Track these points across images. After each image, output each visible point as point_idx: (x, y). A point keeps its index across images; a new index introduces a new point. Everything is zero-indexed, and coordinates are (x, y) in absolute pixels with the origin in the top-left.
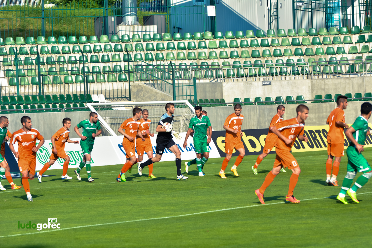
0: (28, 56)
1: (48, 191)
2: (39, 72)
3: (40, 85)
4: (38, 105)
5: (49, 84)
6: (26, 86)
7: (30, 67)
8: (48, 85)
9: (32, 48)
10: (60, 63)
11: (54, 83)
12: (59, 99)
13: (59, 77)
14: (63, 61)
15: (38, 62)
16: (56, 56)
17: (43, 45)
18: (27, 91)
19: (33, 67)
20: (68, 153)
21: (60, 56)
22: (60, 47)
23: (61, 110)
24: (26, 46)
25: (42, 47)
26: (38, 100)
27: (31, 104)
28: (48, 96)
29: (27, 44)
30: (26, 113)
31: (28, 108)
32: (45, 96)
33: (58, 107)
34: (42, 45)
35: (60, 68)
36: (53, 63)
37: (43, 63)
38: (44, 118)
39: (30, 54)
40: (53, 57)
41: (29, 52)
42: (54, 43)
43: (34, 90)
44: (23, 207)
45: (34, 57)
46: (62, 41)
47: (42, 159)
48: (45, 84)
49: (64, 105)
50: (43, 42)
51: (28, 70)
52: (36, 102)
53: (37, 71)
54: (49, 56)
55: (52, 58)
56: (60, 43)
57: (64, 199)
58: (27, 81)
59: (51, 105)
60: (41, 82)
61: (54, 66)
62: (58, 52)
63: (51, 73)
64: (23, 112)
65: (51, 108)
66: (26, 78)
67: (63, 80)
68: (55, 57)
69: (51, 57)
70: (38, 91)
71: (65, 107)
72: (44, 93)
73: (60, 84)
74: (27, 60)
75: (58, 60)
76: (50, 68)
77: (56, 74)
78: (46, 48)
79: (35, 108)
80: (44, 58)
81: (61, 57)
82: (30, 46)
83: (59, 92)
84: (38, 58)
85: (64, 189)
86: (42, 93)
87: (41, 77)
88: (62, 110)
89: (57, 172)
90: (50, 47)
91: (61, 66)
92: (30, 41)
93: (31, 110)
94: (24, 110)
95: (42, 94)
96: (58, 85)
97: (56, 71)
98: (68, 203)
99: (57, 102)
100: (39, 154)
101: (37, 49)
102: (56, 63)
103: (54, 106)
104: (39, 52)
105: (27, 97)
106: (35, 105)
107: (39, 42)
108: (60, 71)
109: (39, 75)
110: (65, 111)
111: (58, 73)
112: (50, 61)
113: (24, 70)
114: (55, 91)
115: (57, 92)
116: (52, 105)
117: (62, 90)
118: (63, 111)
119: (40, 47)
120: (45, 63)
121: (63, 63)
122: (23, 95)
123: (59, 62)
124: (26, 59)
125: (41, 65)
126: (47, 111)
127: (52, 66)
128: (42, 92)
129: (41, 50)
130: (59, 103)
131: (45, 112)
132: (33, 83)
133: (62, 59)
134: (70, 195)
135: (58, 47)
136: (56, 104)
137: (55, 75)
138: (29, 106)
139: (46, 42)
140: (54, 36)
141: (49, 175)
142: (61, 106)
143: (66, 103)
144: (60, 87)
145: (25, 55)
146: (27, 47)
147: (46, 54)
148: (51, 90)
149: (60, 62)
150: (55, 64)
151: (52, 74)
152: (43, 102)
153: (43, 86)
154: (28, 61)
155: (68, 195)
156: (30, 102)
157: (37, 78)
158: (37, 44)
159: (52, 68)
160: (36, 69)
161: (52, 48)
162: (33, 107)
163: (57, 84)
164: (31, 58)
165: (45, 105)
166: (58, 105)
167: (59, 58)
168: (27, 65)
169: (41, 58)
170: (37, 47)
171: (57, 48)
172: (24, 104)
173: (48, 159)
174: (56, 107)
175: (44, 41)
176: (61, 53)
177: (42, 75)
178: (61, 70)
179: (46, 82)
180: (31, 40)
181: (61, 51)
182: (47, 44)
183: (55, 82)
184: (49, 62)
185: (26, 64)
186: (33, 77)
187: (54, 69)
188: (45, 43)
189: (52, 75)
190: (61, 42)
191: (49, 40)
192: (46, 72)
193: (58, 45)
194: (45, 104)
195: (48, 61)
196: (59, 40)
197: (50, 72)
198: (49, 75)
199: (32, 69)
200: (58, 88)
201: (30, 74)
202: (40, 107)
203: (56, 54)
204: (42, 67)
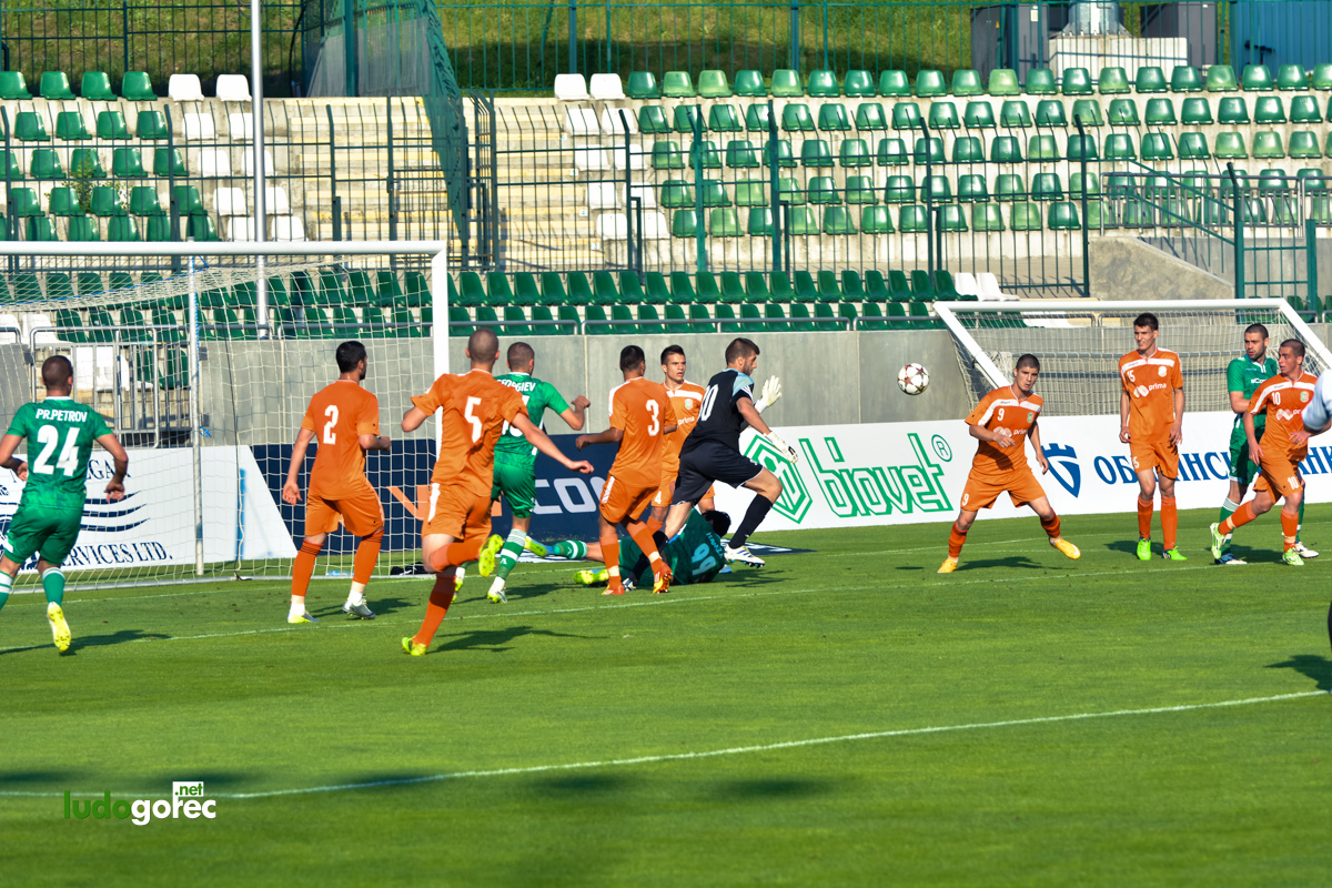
0: (739, 137)
1: (781, 606)
2: (775, 193)
3: (779, 237)
4: (767, 307)
5: (807, 235)
6: (729, 239)
7: (744, 173)
8: (805, 237)
9: (753, 108)
10: (846, 162)
11: (829, 229)
12: (840, 285)
13: (844, 209)
14: (859, 157)
15: (773, 158)
16: (837, 136)
17: (793, 101)
18: (732, 256)
19: (755, 175)
20: (865, 475)
21: (848, 137)
22: (851, 106)
23: (845, 322)
24: (734, 101)
25: (788, 108)
26: (768, 287)
27: (744, 303)
28: (803, 277)
29: (736, 94)
30: (723, 331)
31: (731, 314)
32: (792, 276)
33: (836, 315)
34: (789, 99)
35: (849, 181)
36: (827, 161)
37: (790, 163)
38: (784, 350)
39: (747, 128)
40: (825, 143)
41: (742, 123)
42: (829, 93)
43: (754, 254)
44: (686, 659)
45: (759, 140)
46: (856, 86)
48: (794, 235)
49: (858, 307)
50: (793, 90)
51: (736, 183)
52: (762, 296)
53: (768, 187)
54: (811, 136)
55: (822, 144)
56: (849, 93)
57: (831, 633)
58: (733, 221)
59: (810, 308)
60: (782, 226)
61: (827, 172)
62: (843, 126)
63: (815, 196)
64: (715, 331)
65: (812, 316)
66: (730, 212)
67: (856, 222)
68: (832, 143)
69: (818, 141)
70: (770, 258)
71: (860, 315)
72: (792, 265)
73: (846, 233)
74: (735, 150)
75: (841, 151)
76: (812, 180)
77: (834, 200)
78: (802, 109)
79: (757, 315)
80: (794, 144)
81: (853, 143)
82: (746, 102)
83: (842, 262)
84: (774, 144)
85: (837, 599)
86: (783, 266)
87: (782, 208)
88: (848, 326)
89: (822, 537)
90: (815, 105)
91: (851, 173)
92: (748, 86)
93: (741, 322)
94: (716, 323)
95: (783, 269)
96: (842, 236)
97: (834, 190)
98: (841, 649)
99: (834, 295)
101: (771, 115)
102: (836, 161)
103: (823, 311)
104: (779, 122)
105: (730, 279)
106: (757, 305)
107: (778, 90)
108: (846, 191)
109: (776, 203)
110: (859, 328)
111: (842, 195)
112: (815, 154)
113: (723, 184)
114: (828, 257)
115: (835, 262)
116: (817, 307)
117: (854, 257)
118: (852, 329)
119: (779, 105)
120: (799, 162)
121: (859, 162)
122: (718, 269)
123: (845, 158)
124: (734, 148)
125: (785, 167)
126: (797, 326)
127: (819, 173)
128: (783, 260)
129: (784, 117)
130: (841, 302)
131: (792, 329)
132: (753, 231)
133: (856, 150)
134: (856, 620)
135: (842, 107)
136: (830, 304)
137: (832, 203)
138: (736, 308)
139: (803, 89)
140: (831, 69)
141: (795, 547)
142: (847, 312)
143: (864, 301)
144: (845, 246)
145: (728, 133)
146: (738, 106)
147: (802, 130)
148: (814, 257)
149: (848, 160)
150: (833, 165)
151: (820, 200)
152: (786, 296)
153: (787, 240)
154: (739, 154)
155: (848, 620)
156: (738, 296)
157: (769, 213)
158: (771, 97)
159: (820, 179)
160: (763, 182)
161: (824, 109)
162: (748, 311)
163: (834, 234)
164: (749, 143)
165: (792, 307)
166: (835, 307)
167: (845, 143)
168: (735, 167)
169: (784, 145)
170: (770, 104)
171: (839, 109)
172: (719, 303)
173: (793, 491)
174: (830, 313)
175: (797, 86)
176: (854, 130)
177: (785, 204)
178: (853, 186)
179: (799, 227)
180: (752, 83)
181: (851, 122)
182: (807, 97)
183: (831, 228)
184: (812, 157)
185: (733, 164)
186: (755, 210)
187: (828, 181)
188: (797, 91)
189: (820, 204)
190: (855, 89)
191: (813, 82)
192: (798, 191)
193: (842, 100)
194: (793, 302)
195: (809, 155)
196: (848, 83)
197: (814, 193)
198: (809, 204)
199: (749, 182)
200: (841, 247)
201: (743, 199)
203: (836, 133)
204: (784, 174)
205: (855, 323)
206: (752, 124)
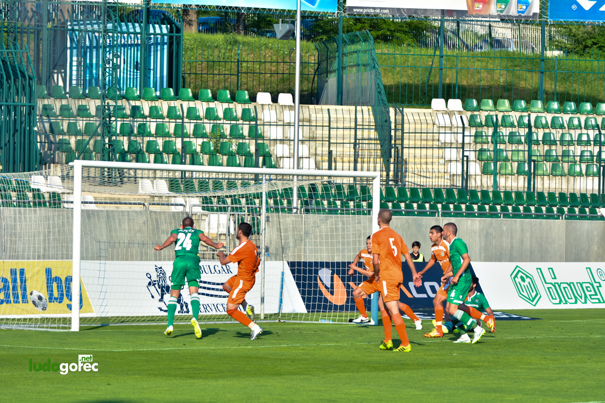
0: (514, 130)
1: (526, 343)
2: (530, 156)
3: (531, 176)
4: (524, 208)
5: (544, 175)
6: (508, 176)
7: (516, 147)
8: (542, 176)
9: (521, 117)
10: (562, 143)
11: (553, 173)
12: (557, 199)
13: (561, 165)
14: (569, 141)
15: (529, 140)
16: (559, 131)
17: (540, 115)
18: (509, 184)
19: (521, 147)
20: (566, 285)
21: (564, 132)
22: (566, 118)
23: (559, 216)
24: (512, 113)
25: (537, 118)
26: (525, 199)
27: (514, 205)
28: (541, 195)
29: (514, 110)
30: (503, 218)
31: (507, 210)
32: (536, 194)
33: (555, 213)
34: (538, 113)
35: (564, 152)
36: (554, 143)
37: (537, 142)
38: (531, 228)
39: (518, 126)
40: (553, 134)
41: (516, 124)
42: (556, 112)
43: (519, 183)
44: (482, 366)
45: (523, 132)
46: (569, 109)
47: (523, 291)
48: (537, 175)
49: (566, 209)
50: (540, 110)
51: (512, 151)
52: (522, 202)
53: (526, 153)
54: (547, 131)
55: (552, 135)
56: (565, 112)
57: (548, 357)
58: (510, 168)
59: (544, 209)
60: (532, 171)
61: (553, 147)
62: (562, 127)
63: (548, 158)
64: (500, 217)
65: (544, 212)
66: (509, 164)
67: (566, 171)
68: (556, 134)
69: (550, 133)
70: (526, 185)
71: (566, 213)
72: (536, 189)
73: (561, 176)
74: (512, 136)
75: (560, 138)
76: (547, 150)
77: (557, 160)
78: (544, 118)
79: (519, 211)
80: (539, 134)
81: (566, 135)
82: (518, 114)
83: (559, 188)
84: (530, 134)
85: (551, 341)
86: (532, 189)
87: (532, 163)
88: (561, 217)
89: (545, 313)
90: (550, 117)
91: (564, 148)
92: (519, 107)
93: (512, 214)
94: (501, 214)
95: (532, 191)
96: (559, 177)
97: (556, 156)
98: (553, 364)
99: (555, 203)
100: (519, 283)
101: (529, 120)
102: (558, 142)
103: (549, 210)
104: (532, 124)
105: (508, 194)
106: (520, 207)
107: (533, 109)
108: (562, 156)
109: (530, 160)
110: (566, 219)
111: (560, 158)
112: (548, 139)
113: (506, 151)
114: (553, 186)
115: (556, 188)
116: (547, 208)
117: (564, 186)
118: (562, 219)
119: (533, 116)
120: (541, 142)
121: (569, 143)
122: (502, 190)
123: (562, 142)
124: (512, 135)
125: (534, 144)
126: (537, 217)
127: (550, 148)
128: (532, 186)
129: (535, 122)
130: (558, 206)
131: (535, 218)
132: (519, 173)
133: (567, 138)
134: (560, 351)
135: (562, 118)
136: (553, 207)
137: (556, 162)
138: (510, 208)
139: (544, 109)
140: (558, 101)
141: (533, 317)
142: (561, 211)
143: (568, 207)
144: (561, 181)
145: (509, 128)
146: (514, 116)
147: (543, 128)
148: (546, 185)
149: (564, 142)
150: (556, 144)
151: (550, 160)
152: (533, 203)
153: (534, 177)
154: (514, 138)
155: (556, 351)
156: (511, 202)
157: (526, 165)
158: (529, 112)
159: (550, 150)
160: (524, 151)
161: (553, 119)
162: (515, 209)
163: (556, 176)
164: (519, 133)
165: (536, 208)
166: (555, 209)
167: (563, 135)
168: (512, 144)
169: (535, 134)
170: (529, 116)
171: (560, 119)
172: (502, 205)
173: (533, 292)
174: (553, 211)
175: (541, 108)
176: (567, 129)
177: (534, 161)
178: (565, 154)
179: (540, 172)
180: (521, 106)
181: (566, 125)
182: (546, 113)
183: (554, 173)
184: (547, 140)
185: (511, 142)
186: (520, 163)
187: (554, 152)
188: (542, 110)
189: (550, 162)
190: (568, 110)
191: (548, 107)
192: (540, 156)
193: (562, 115)
194: (536, 206)
195: (546, 139)
196: (565, 107)
197: (547, 156)
198: (545, 162)
199: (518, 151)
200: (559, 182)
201: (515, 158)
202: (527, 210)
203: (559, 130)
204: (534, 147)
205: (564, 216)
206: (520, 125)
